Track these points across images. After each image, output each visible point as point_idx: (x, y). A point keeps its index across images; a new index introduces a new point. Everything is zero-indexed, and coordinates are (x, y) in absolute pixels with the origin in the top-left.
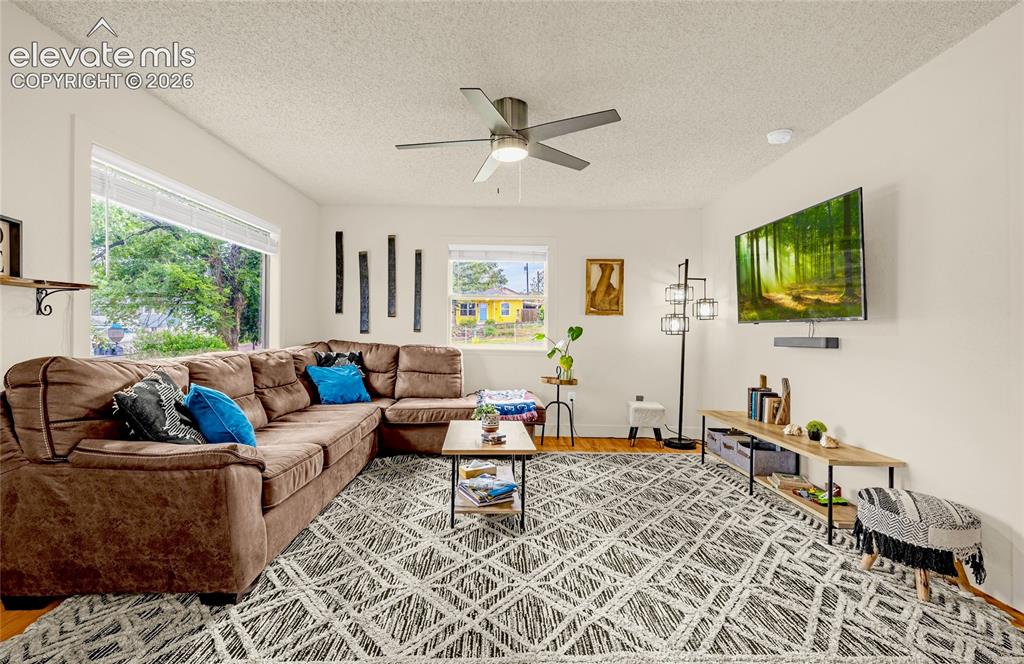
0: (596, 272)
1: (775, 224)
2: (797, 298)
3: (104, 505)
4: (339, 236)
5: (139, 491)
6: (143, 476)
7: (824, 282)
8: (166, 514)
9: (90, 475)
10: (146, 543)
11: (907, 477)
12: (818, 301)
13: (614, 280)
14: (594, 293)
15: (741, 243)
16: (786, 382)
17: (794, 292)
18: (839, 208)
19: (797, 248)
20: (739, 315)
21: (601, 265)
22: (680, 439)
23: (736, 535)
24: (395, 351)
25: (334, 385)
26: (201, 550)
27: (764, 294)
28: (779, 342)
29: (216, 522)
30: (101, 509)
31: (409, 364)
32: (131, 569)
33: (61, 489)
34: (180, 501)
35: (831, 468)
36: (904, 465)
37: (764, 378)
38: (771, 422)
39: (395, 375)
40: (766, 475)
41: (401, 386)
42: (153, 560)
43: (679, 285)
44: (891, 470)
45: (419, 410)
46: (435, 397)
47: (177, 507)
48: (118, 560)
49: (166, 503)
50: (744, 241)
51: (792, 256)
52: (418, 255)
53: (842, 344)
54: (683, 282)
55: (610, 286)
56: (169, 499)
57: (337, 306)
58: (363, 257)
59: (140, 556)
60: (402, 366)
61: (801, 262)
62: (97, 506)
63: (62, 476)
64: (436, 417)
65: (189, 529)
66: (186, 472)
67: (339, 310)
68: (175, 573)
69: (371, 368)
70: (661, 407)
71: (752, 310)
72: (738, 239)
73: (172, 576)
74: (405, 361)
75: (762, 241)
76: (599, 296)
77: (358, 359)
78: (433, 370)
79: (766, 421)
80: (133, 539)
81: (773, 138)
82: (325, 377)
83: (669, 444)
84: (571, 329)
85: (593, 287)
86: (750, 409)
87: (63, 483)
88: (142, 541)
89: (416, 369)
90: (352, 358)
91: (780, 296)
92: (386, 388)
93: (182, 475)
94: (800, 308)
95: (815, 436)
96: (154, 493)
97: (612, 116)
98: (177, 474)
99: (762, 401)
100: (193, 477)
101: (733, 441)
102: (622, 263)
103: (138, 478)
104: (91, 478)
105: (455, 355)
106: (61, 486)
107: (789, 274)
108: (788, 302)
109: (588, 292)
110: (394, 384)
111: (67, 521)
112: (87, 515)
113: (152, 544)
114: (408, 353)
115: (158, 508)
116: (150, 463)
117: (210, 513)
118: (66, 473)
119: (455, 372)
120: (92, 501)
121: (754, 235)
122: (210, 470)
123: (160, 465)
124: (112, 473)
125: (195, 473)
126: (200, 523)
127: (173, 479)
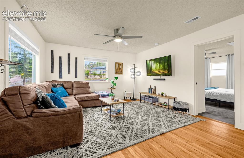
0: (117, 65)
1: (155, 59)
2: (159, 72)
3: (44, 127)
4: (52, 52)
5: (57, 121)
6: (58, 117)
7: (164, 69)
8: (65, 126)
9: (40, 119)
10: (58, 135)
11: (177, 99)
12: (163, 72)
13: (121, 67)
14: (117, 70)
15: (147, 62)
16: (155, 86)
17: (159, 71)
18: (167, 58)
19: (159, 63)
20: (147, 74)
21: (118, 64)
22: (134, 99)
23: (156, 112)
24: (72, 83)
25: (60, 92)
26: (75, 133)
27: (153, 71)
28: (154, 79)
29: (80, 125)
30: (44, 128)
31: (77, 86)
32: (52, 143)
33: (29, 125)
34: (69, 122)
35: (168, 99)
36: (176, 98)
37: (150, 86)
38: (153, 93)
39: (73, 89)
40: (155, 103)
41: (75, 92)
42: (60, 139)
43: (133, 69)
44: (174, 99)
45: (85, 97)
46: (86, 94)
47: (68, 124)
48: (48, 142)
49: (65, 123)
50: (148, 62)
51: (158, 65)
52: (76, 59)
53: (166, 80)
54: (134, 68)
55: (120, 68)
56: (66, 122)
57: (52, 71)
58: (60, 58)
59: (56, 139)
60: (74, 86)
61: (160, 66)
62: (42, 128)
63: (30, 121)
64: (90, 98)
65: (72, 128)
66: (71, 114)
67: (52, 72)
68: (66, 141)
69: (66, 88)
70: (131, 93)
71: (150, 74)
72: (147, 61)
73: (65, 142)
74: (75, 85)
75: (152, 62)
76: (118, 70)
77: (62, 85)
78: (83, 87)
79: (152, 93)
80: (54, 135)
81: (155, 44)
82: (57, 90)
83: (132, 100)
84: (115, 77)
85: (117, 68)
86: (149, 91)
87: (30, 123)
88: (56, 135)
89: (78, 87)
90: (61, 85)
91: (156, 71)
92: (71, 92)
93: (70, 115)
94: (160, 73)
95: (162, 95)
96: (61, 121)
97: (141, 37)
98: (68, 115)
99: (151, 90)
100: (73, 115)
101: (147, 97)
102: (122, 64)
103: (56, 118)
104: (40, 120)
105: (88, 83)
106: (30, 124)
107: (158, 68)
108: (158, 72)
109: (116, 69)
110: (73, 91)
111: (31, 134)
112: (38, 131)
113: (60, 135)
114: (76, 83)
115: (62, 125)
116: (61, 113)
117: (78, 123)
118: (31, 120)
119: (88, 87)
120: (40, 127)
121: (150, 60)
122: (78, 113)
123: (64, 113)
124: (48, 117)
125: (74, 114)
126: (75, 126)
127: (68, 116)
